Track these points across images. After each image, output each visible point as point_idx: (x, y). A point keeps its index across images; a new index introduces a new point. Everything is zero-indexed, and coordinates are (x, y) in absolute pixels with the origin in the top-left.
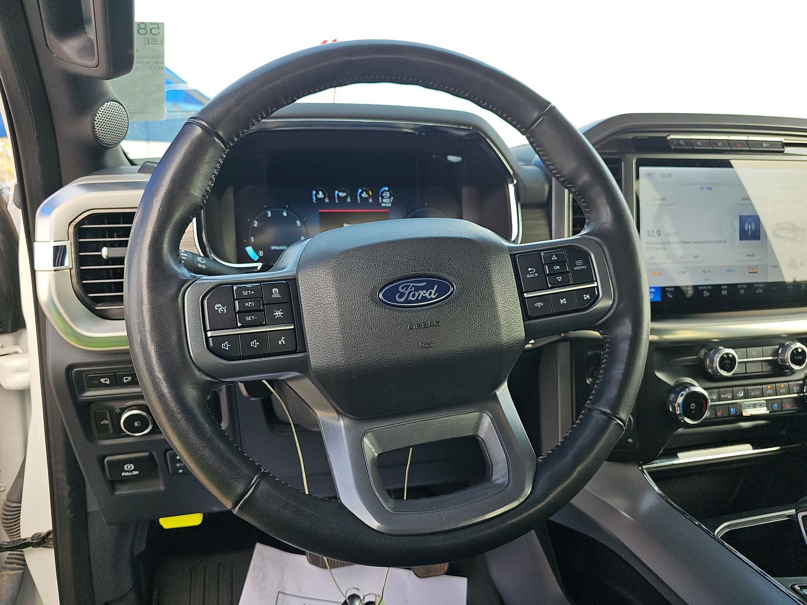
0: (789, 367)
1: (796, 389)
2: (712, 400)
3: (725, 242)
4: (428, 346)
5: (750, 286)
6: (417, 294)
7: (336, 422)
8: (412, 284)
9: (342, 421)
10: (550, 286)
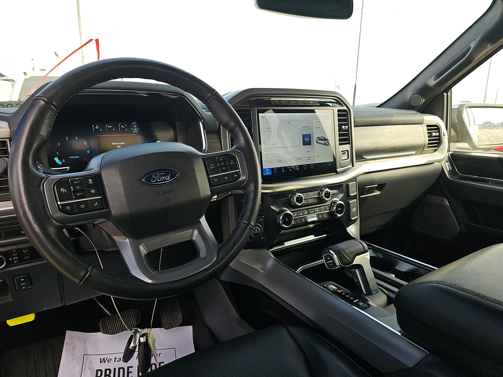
0: (324, 200)
1: (328, 208)
2: (295, 216)
3: (297, 146)
4: (168, 201)
5: (308, 165)
6: (161, 178)
7: (125, 241)
8: (158, 174)
9: (128, 240)
10: (220, 172)
